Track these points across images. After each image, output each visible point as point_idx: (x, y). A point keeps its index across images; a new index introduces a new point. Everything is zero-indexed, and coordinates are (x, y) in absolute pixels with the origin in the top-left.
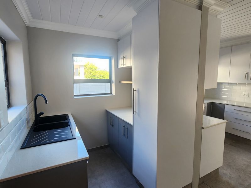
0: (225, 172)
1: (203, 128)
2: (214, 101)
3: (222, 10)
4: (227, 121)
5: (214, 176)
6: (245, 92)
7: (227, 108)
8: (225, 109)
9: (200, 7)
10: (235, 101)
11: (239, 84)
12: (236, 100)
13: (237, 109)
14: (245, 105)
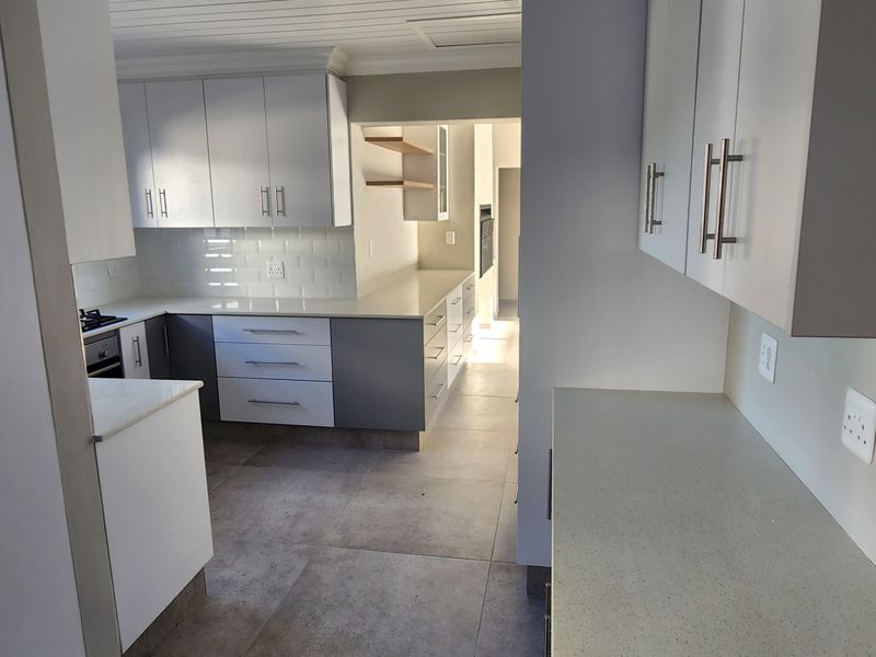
0: (226, 574)
1: (98, 439)
2: (173, 309)
4: (200, 384)
5: (189, 610)
6: (272, 259)
7: (220, 330)
8: (217, 335)
10: (247, 298)
11: (252, 230)
12: (250, 295)
13: (253, 328)
14: (278, 309)
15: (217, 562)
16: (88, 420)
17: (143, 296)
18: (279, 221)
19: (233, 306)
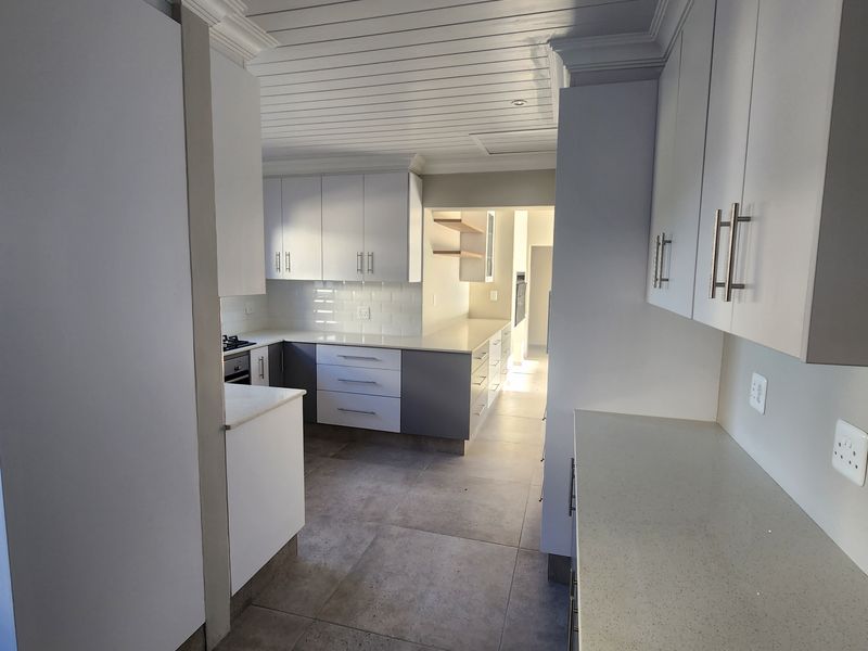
0: (313, 540)
1: (228, 428)
2: (289, 338)
3: (258, 49)
4: (304, 392)
5: (283, 567)
6: (362, 305)
7: (322, 356)
8: (319, 359)
9: (175, 12)
10: (343, 333)
11: (349, 283)
12: (345, 330)
13: (345, 355)
14: (363, 342)
15: (307, 531)
16: (221, 413)
17: (268, 329)
18: (368, 277)
19: (332, 339)
